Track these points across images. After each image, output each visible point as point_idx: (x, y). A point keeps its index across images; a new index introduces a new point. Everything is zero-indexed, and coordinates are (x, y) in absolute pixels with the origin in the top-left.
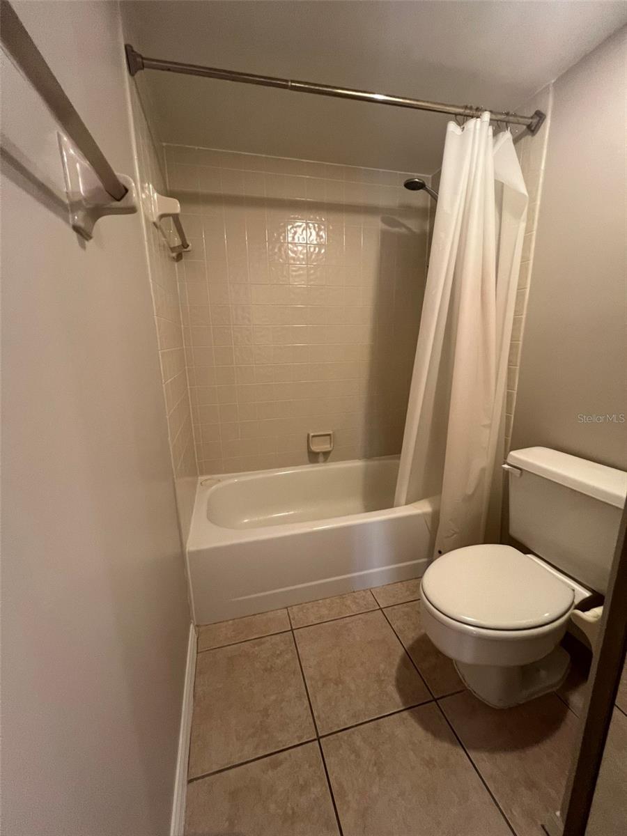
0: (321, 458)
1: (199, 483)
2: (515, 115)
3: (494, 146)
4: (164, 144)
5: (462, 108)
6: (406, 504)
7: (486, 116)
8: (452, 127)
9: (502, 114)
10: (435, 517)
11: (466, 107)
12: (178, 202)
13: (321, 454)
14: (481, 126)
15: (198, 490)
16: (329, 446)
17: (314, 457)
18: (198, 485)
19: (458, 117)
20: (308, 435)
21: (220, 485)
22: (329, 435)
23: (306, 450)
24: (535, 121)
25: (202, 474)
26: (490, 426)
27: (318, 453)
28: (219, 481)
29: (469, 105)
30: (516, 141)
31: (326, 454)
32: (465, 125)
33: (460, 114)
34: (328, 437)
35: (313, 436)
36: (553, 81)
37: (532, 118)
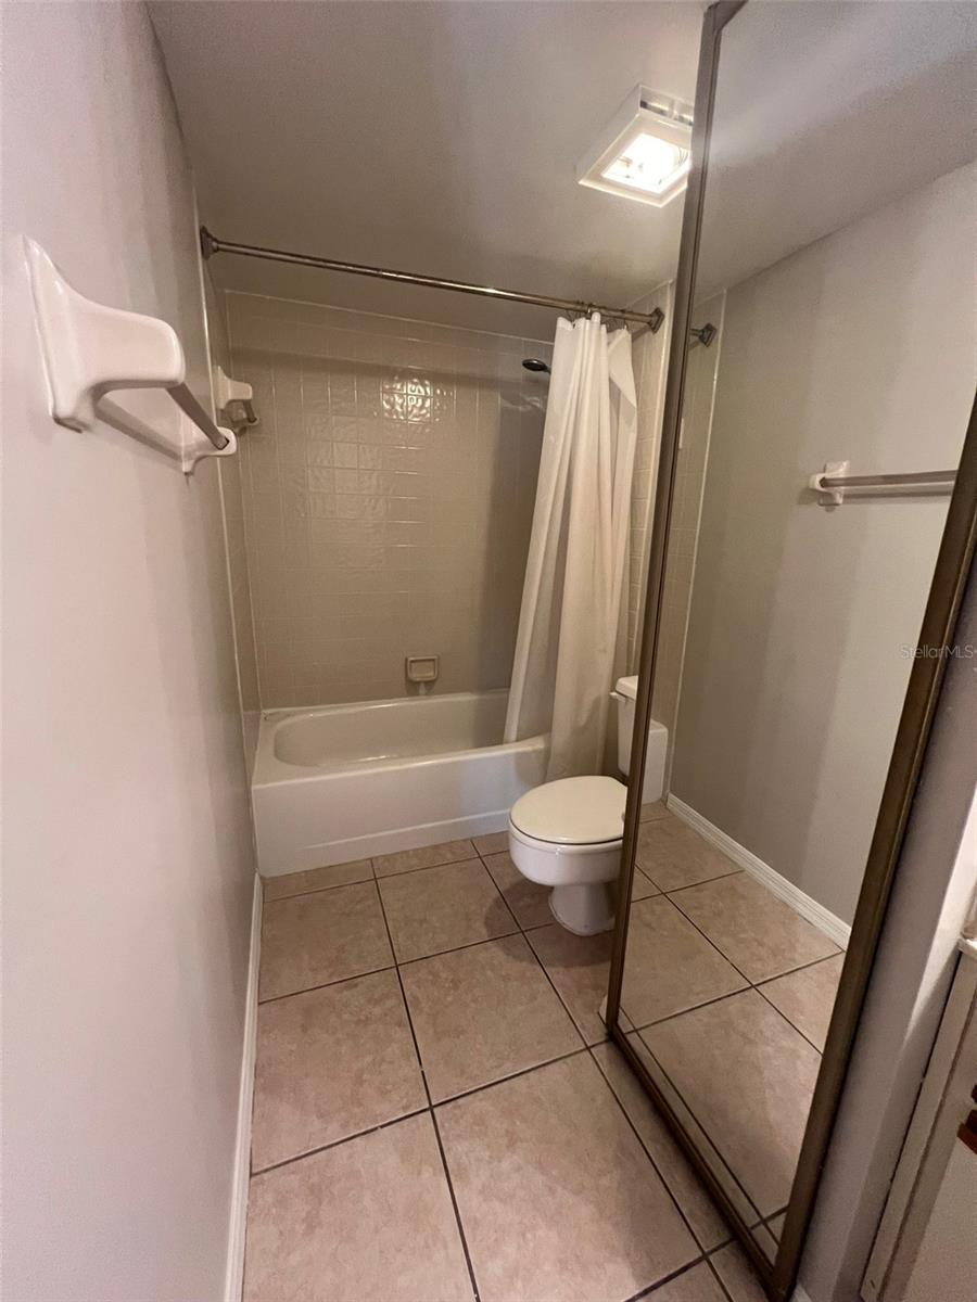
0: (422, 689)
1: (263, 716)
2: (631, 313)
3: (609, 344)
4: (227, 291)
5: (574, 303)
6: (517, 740)
7: (596, 317)
8: (562, 323)
9: (617, 310)
10: (547, 753)
11: (578, 303)
12: (250, 388)
13: (422, 686)
14: (591, 327)
15: (261, 728)
16: (432, 674)
17: (412, 688)
18: (262, 722)
19: (570, 312)
20: (406, 660)
21: (289, 721)
22: (433, 660)
23: (403, 679)
24: (654, 319)
25: (265, 707)
26: (605, 651)
27: (419, 683)
28: (289, 716)
29: (581, 301)
30: (635, 337)
31: (429, 684)
32: (576, 322)
33: (571, 309)
34: (431, 663)
35: (412, 661)
36: (670, 282)
37: (651, 316)
